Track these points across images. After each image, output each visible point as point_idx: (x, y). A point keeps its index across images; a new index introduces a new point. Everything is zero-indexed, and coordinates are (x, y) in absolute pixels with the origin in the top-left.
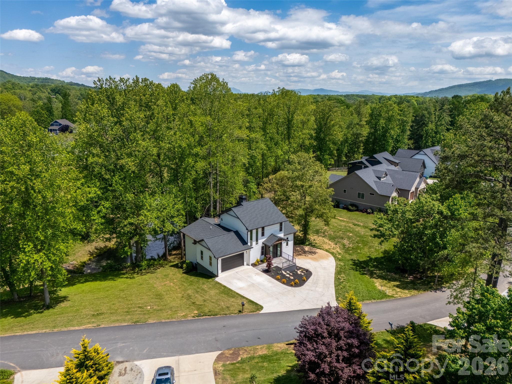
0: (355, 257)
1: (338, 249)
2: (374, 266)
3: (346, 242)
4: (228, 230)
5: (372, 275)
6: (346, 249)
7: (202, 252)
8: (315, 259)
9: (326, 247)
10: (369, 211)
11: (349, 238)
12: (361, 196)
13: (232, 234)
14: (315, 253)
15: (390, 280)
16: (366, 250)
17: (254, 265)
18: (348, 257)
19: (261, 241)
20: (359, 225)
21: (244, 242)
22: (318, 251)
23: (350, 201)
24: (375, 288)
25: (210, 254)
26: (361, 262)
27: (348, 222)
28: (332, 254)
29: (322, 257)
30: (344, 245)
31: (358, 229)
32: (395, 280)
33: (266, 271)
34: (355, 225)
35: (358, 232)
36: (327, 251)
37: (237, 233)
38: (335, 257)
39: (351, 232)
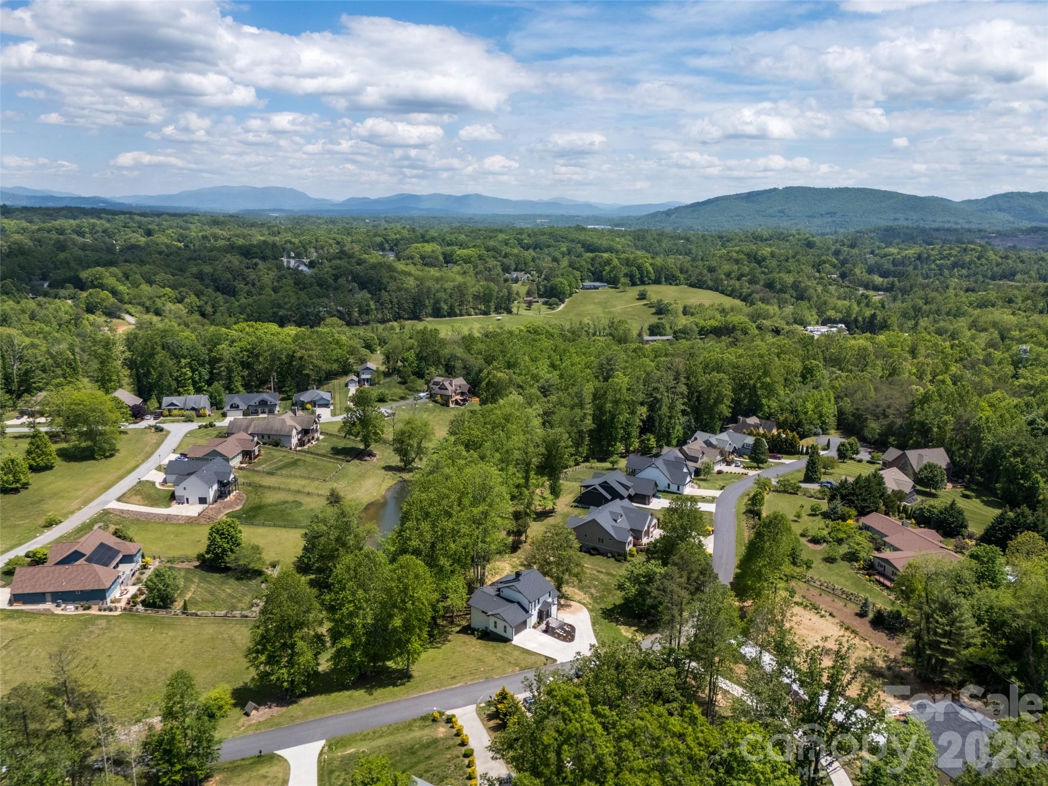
0: (603, 606)
1: (588, 599)
2: (618, 613)
3: (593, 591)
4: (511, 601)
5: (617, 621)
6: (595, 599)
7: (495, 623)
8: (572, 613)
9: (577, 598)
10: (609, 555)
11: (595, 587)
12: (601, 540)
13: (516, 605)
14: (570, 606)
15: (630, 626)
16: (611, 598)
17: (534, 627)
18: (598, 607)
19: (537, 608)
20: (602, 572)
21: (527, 612)
22: (572, 603)
23: (591, 545)
24: (621, 634)
25: (503, 624)
26: (608, 610)
27: (592, 569)
28: (584, 604)
29: (578, 610)
30: (592, 595)
31: (602, 576)
32: (634, 626)
33: (545, 631)
34: (598, 572)
35: (602, 580)
36: (579, 602)
37: (519, 603)
38: (587, 608)
39: (596, 580)
